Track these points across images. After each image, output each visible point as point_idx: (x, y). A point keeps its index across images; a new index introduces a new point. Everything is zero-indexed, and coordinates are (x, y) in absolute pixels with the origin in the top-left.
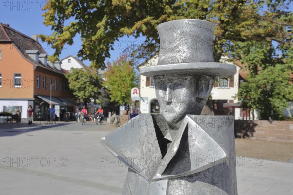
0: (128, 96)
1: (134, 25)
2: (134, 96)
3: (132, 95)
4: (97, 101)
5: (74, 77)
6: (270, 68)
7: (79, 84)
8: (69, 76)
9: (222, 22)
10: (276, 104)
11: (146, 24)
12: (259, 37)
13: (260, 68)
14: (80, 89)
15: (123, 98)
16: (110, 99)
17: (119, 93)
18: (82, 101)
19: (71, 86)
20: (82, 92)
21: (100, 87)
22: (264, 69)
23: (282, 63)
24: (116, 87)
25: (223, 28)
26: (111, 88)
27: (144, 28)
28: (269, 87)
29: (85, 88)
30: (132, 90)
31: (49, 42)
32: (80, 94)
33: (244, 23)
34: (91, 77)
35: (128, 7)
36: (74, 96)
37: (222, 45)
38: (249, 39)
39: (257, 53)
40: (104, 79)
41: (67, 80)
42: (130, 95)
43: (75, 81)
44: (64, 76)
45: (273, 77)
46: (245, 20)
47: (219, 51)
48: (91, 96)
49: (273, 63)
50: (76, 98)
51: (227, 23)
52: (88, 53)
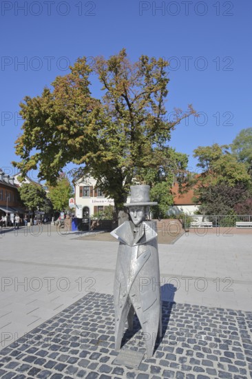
0: (66, 204)
1: (81, 158)
2: (71, 205)
3: (70, 204)
4: (42, 209)
5: (24, 190)
6: (159, 184)
7: (29, 196)
8: (21, 189)
9: (133, 156)
10: (162, 208)
11: (88, 157)
12: (153, 166)
13: (153, 184)
14: (29, 200)
15: (63, 206)
16: (53, 207)
17: (60, 202)
18: (30, 209)
19: (22, 197)
20: (31, 202)
21: (45, 198)
22: (155, 184)
23: (165, 181)
24: (57, 198)
25: (134, 160)
26: (54, 198)
27: (87, 160)
28: (158, 196)
29: (33, 199)
30: (70, 200)
31: (19, 167)
32: (30, 204)
33: (145, 157)
34: (38, 190)
35: (78, 146)
36: (24, 206)
37: (133, 170)
38: (147, 166)
39: (151, 174)
40: (47, 192)
41: (19, 193)
42: (68, 204)
43: (26, 193)
44: (16, 190)
45: (160, 190)
46: (146, 155)
47: (131, 175)
48: (37, 205)
49: (160, 181)
50: (26, 207)
51: (136, 157)
52: (45, 174)
